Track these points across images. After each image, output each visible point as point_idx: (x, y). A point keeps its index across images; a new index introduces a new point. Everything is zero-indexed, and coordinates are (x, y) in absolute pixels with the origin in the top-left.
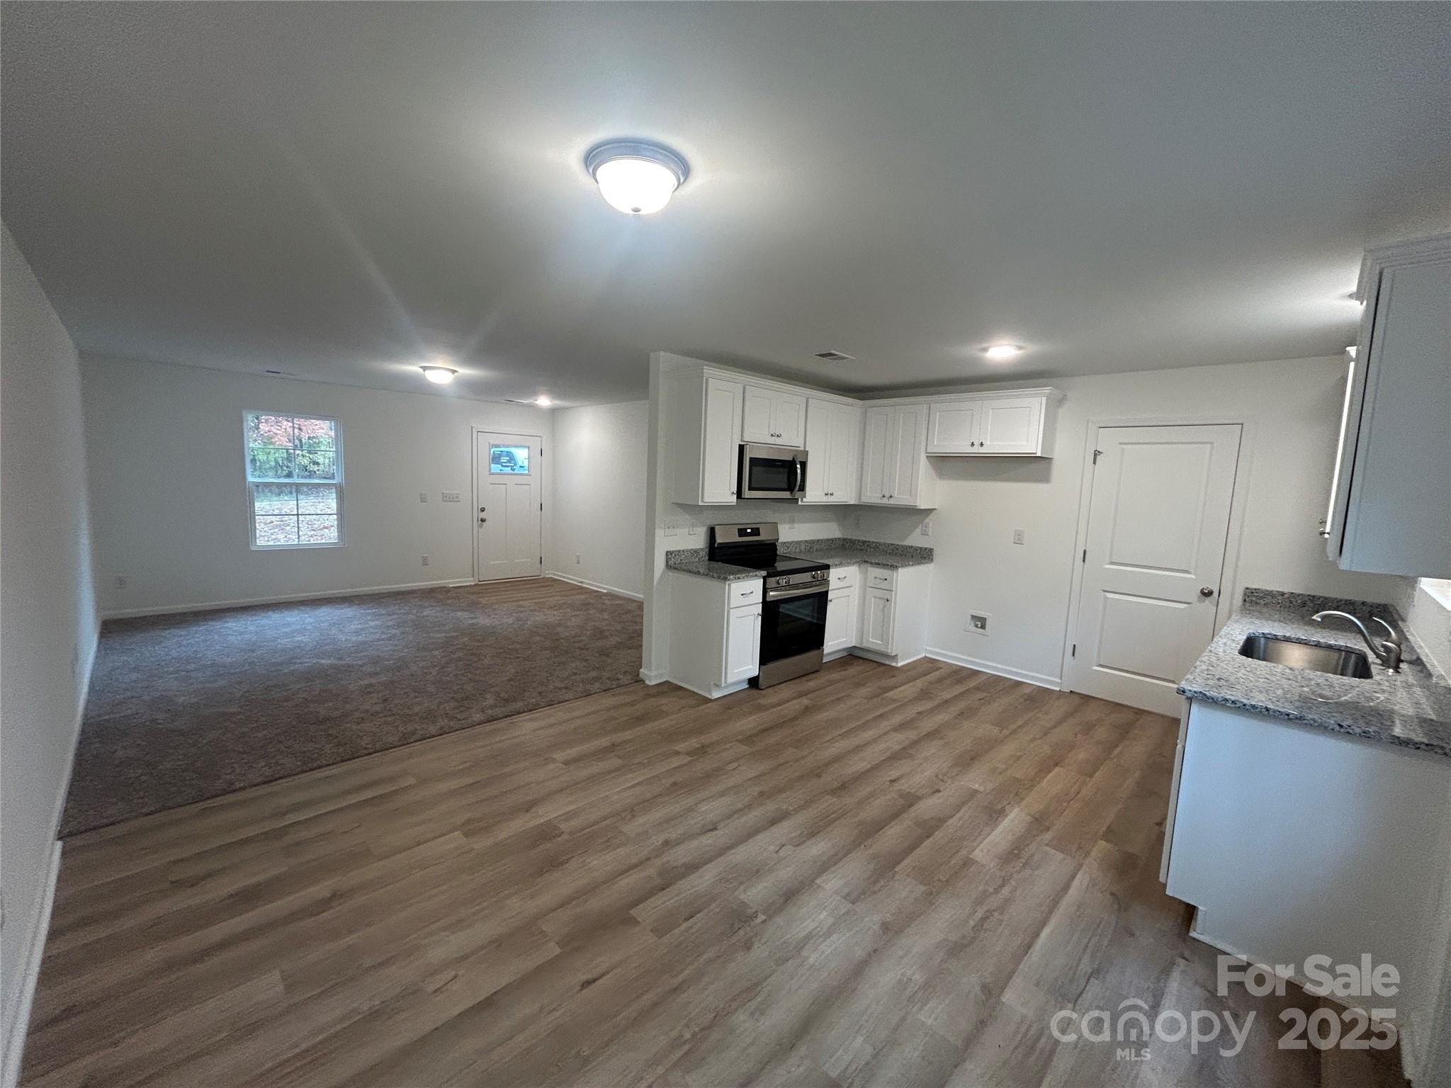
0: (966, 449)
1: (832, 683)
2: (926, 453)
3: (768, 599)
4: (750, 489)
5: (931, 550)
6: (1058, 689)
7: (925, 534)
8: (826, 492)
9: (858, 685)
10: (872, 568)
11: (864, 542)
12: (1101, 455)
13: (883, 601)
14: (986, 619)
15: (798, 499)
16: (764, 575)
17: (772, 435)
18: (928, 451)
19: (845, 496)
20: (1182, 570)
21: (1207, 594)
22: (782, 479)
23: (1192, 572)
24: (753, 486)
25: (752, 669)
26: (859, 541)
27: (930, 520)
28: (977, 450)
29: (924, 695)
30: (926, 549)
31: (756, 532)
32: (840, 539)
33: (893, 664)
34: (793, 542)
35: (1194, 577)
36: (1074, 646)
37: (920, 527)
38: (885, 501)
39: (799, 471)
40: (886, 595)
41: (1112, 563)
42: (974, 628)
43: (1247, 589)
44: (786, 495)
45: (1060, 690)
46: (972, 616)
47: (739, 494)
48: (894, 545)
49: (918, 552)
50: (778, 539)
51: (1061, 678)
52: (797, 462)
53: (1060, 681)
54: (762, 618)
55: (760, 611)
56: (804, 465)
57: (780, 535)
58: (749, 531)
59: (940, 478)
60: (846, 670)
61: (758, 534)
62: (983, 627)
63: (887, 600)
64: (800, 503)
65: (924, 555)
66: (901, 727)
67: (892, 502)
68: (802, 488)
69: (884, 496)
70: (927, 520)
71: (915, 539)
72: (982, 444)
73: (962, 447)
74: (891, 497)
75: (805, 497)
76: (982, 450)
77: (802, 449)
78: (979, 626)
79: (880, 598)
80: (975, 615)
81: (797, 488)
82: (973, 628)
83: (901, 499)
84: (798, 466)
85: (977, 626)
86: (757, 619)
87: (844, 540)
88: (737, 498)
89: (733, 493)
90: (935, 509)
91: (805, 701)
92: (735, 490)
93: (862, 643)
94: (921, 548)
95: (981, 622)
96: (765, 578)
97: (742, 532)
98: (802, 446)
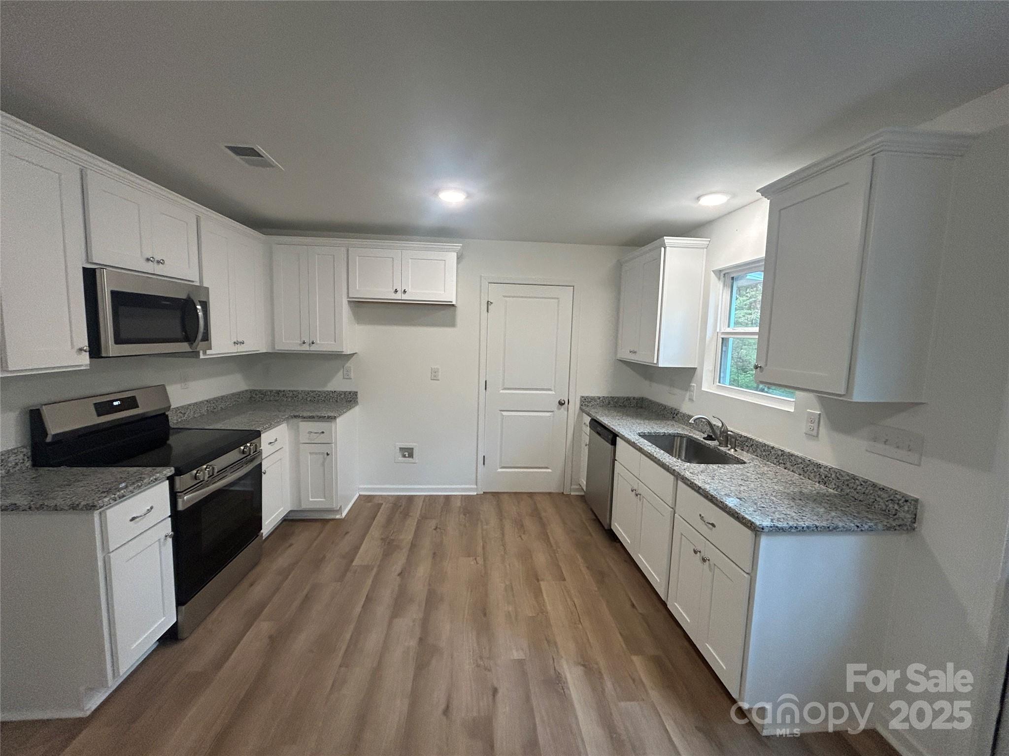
0: (389, 295)
1: (285, 573)
2: (348, 297)
3: (181, 507)
4: (118, 341)
5: (356, 393)
6: (475, 493)
7: (347, 377)
8: (235, 340)
9: (318, 563)
10: (304, 423)
11: (278, 392)
12: (492, 305)
13: (321, 456)
14: (413, 449)
15: (199, 352)
16: (169, 474)
17: (148, 260)
18: (350, 296)
19: (256, 344)
20: (546, 389)
21: (561, 404)
22: (174, 325)
23: (553, 389)
24: (123, 336)
25: (167, 618)
26: (271, 391)
27: (350, 364)
28: (399, 296)
29: (389, 546)
30: (350, 393)
31: (130, 403)
32: (247, 391)
33: (338, 517)
34: (190, 405)
35: (554, 393)
36: (484, 457)
37: (342, 371)
38: (306, 348)
39: (200, 314)
40: (324, 449)
41: (505, 389)
42: (404, 459)
43: (583, 397)
44: (184, 347)
45: (477, 494)
46: (400, 448)
47: (95, 349)
48: (315, 391)
49: (342, 396)
50: (170, 406)
51: (477, 485)
52: (196, 302)
53: (476, 487)
54: (173, 540)
55: (169, 531)
56: (205, 305)
57: (171, 401)
58: (116, 403)
59: (358, 324)
60: (291, 545)
61: (136, 406)
62: (411, 455)
63: (328, 454)
64: (202, 356)
65: (349, 399)
66: (399, 606)
67: (314, 348)
68: (206, 337)
69: (304, 343)
70: (348, 365)
71: (337, 384)
72: (405, 292)
73: (385, 293)
74: (313, 343)
75: (210, 349)
76: (405, 297)
77: (198, 284)
78: (407, 455)
79: (316, 454)
80: (402, 447)
81: (200, 336)
82: (401, 459)
83: (324, 345)
84: (199, 307)
85: (404, 456)
86: (164, 544)
87: (252, 391)
88: (91, 357)
89: (81, 350)
90: (356, 353)
91: (264, 627)
92: (84, 342)
93: (300, 506)
94: (345, 393)
95: (408, 452)
96: (171, 479)
97: (103, 408)
98: (197, 279)
